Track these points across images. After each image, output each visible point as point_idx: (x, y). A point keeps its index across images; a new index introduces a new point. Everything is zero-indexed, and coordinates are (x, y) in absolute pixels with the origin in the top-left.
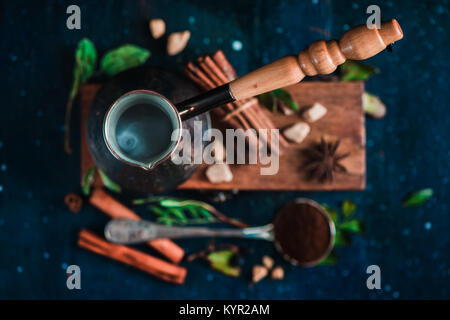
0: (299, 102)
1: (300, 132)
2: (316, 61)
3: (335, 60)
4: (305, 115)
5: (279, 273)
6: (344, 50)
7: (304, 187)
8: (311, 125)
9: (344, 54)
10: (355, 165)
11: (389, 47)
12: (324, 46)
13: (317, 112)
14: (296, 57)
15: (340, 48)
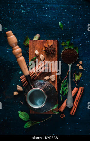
0: (34, 57)
1: (42, 56)
2: (18, 53)
3: (17, 48)
4: (37, 55)
5: (81, 62)
6: (15, 46)
7: (57, 56)
8: (40, 54)
9: (16, 46)
10: (51, 42)
11: (15, 34)
12: (13, 51)
13: (37, 52)
14: (17, 58)
15: (14, 47)
